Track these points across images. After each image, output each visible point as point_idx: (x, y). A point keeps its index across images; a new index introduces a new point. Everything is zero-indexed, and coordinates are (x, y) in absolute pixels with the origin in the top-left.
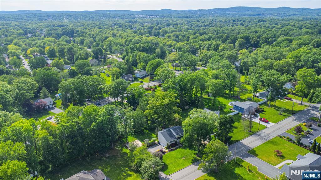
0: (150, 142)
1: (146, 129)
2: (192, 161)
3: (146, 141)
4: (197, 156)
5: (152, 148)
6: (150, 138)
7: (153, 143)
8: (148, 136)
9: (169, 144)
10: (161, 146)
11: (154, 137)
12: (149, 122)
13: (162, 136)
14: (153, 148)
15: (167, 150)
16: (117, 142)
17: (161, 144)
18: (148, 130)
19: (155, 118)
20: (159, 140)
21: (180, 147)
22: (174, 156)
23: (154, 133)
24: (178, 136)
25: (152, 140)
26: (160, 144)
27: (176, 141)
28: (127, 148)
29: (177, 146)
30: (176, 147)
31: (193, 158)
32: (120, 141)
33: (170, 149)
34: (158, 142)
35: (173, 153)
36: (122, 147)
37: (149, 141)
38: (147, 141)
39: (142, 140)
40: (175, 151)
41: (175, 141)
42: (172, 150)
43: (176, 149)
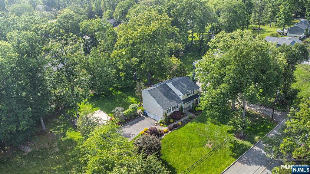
0: (125, 112)
1: (117, 89)
2: (233, 151)
3: (117, 110)
4: (237, 137)
5: (131, 125)
6: (126, 105)
7: (133, 114)
8: (120, 102)
9: (169, 114)
10: (148, 119)
11: (133, 103)
12: (122, 74)
13: (151, 97)
14: (134, 126)
15: (165, 129)
16: (58, 118)
17: (148, 114)
18: (121, 90)
19: (133, 64)
20: (143, 108)
21: (191, 119)
22: (185, 140)
23: (132, 95)
24: (185, 97)
25: (130, 109)
26: (146, 115)
27: (181, 107)
28: (75, 128)
29: (184, 116)
30: (182, 120)
31: (231, 143)
32: (65, 115)
33: (172, 125)
34: (143, 111)
35: (180, 133)
36: (65, 128)
37: (123, 111)
38: (119, 110)
39: (108, 111)
40: (182, 129)
41: (179, 107)
42: (176, 127)
43: (184, 124)
